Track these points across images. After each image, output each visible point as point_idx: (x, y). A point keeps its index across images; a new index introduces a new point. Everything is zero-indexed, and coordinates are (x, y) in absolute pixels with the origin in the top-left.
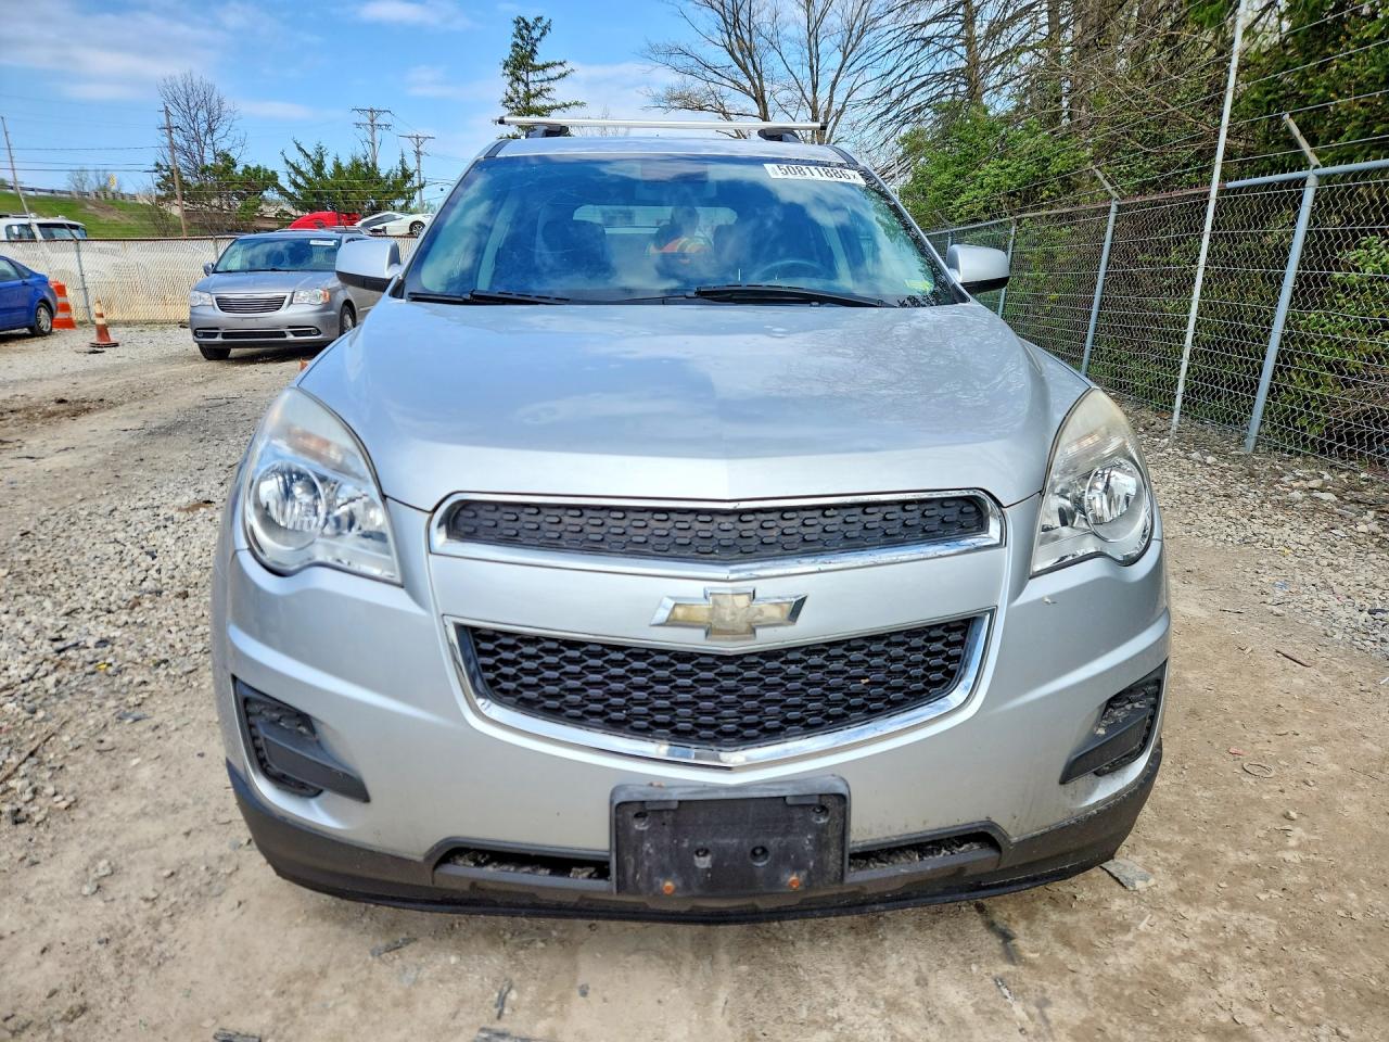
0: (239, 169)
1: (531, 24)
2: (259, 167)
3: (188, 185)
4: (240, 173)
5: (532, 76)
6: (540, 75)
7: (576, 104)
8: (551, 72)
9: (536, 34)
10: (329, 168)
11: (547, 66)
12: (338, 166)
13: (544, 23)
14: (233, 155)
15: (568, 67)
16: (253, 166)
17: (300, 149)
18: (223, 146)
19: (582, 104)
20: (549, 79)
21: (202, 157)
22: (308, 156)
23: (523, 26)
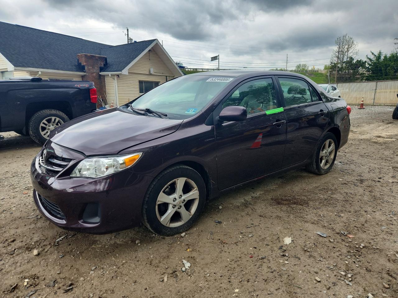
0: (354, 61)
2: (361, 60)
3: (339, 67)
4: (354, 62)
10: (382, 58)
12: (385, 57)
14: (353, 58)
16: (359, 60)
17: (373, 54)
18: (350, 55)
21: (343, 59)
22: (375, 56)
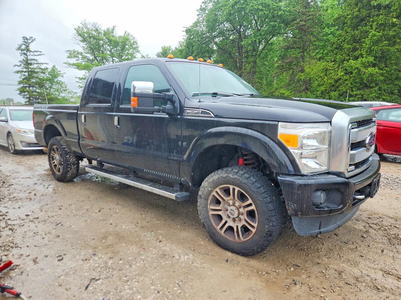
1: (28, 39)
5: (28, 53)
6: (32, 53)
7: (46, 63)
8: (36, 53)
9: (29, 41)
11: (35, 51)
13: (33, 39)
15: (42, 53)
19: (47, 64)
20: (35, 55)
23: (25, 38)
